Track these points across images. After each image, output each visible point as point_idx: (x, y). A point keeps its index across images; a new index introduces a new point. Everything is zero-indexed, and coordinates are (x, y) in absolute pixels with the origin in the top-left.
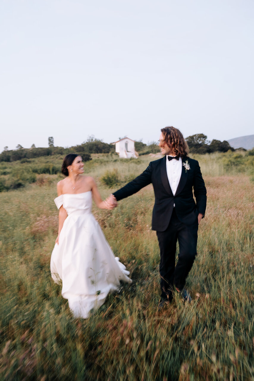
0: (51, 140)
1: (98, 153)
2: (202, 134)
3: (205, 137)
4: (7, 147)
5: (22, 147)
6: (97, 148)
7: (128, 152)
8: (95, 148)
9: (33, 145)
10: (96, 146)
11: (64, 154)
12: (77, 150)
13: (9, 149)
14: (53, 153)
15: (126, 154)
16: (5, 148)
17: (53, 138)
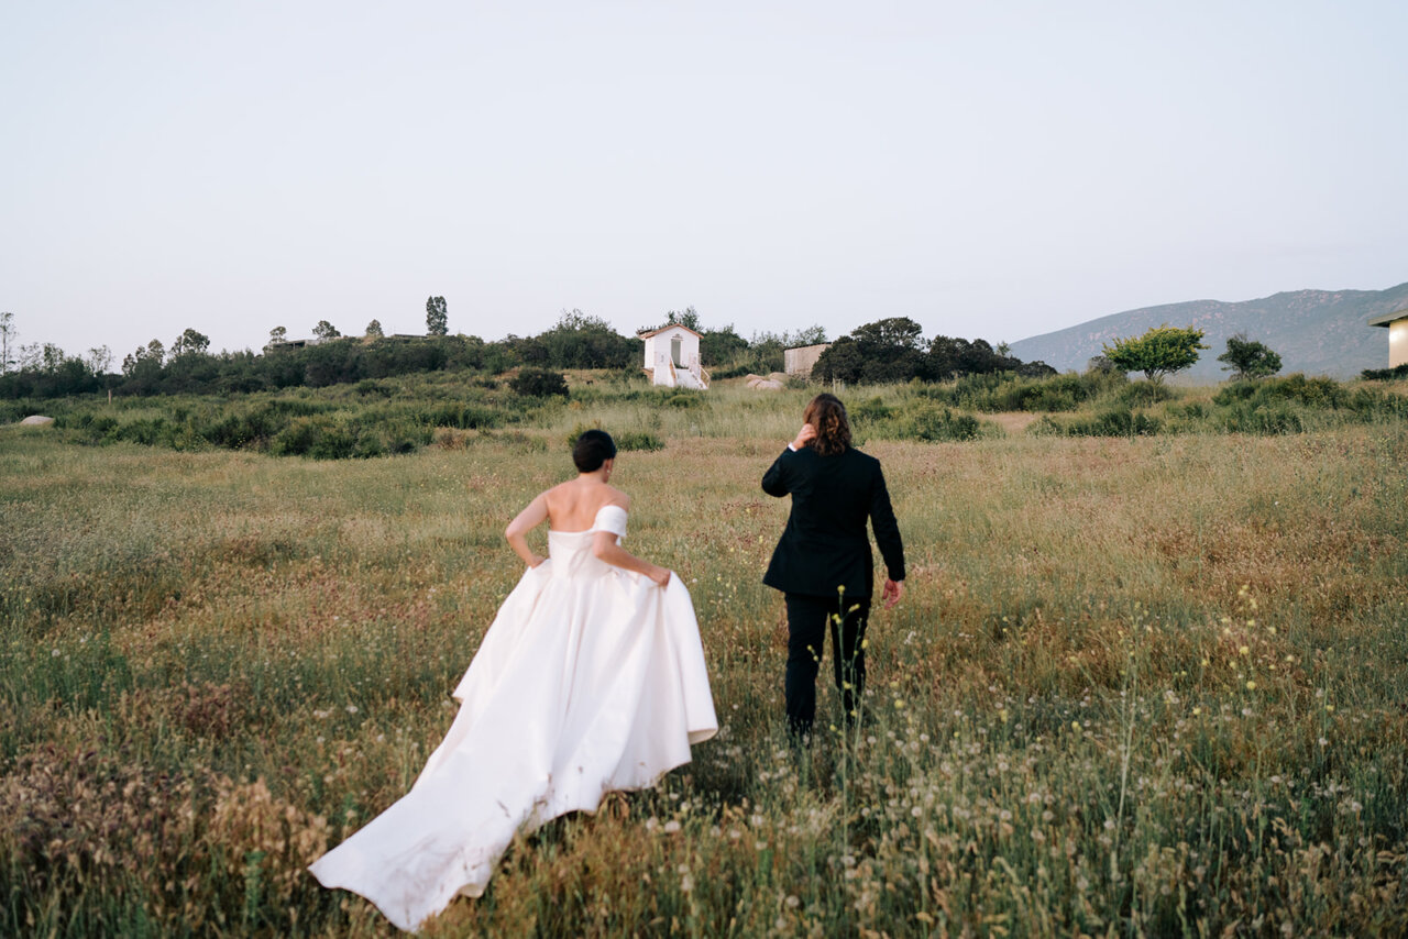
0: (436, 308)
1: (590, 367)
2: (906, 319)
3: (916, 329)
4: (282, 330)
5: (333, 332)
6: (589, 350)
7: (678, 367)
8: (581, 350)
9: (375, 326)
10: (585, 346)
11: (484, 367)
12: (525, 357)
13: (291, 337)
14: (449, 362)
15: (673, 374)
16: (273, 333)
17: (444, 303)
